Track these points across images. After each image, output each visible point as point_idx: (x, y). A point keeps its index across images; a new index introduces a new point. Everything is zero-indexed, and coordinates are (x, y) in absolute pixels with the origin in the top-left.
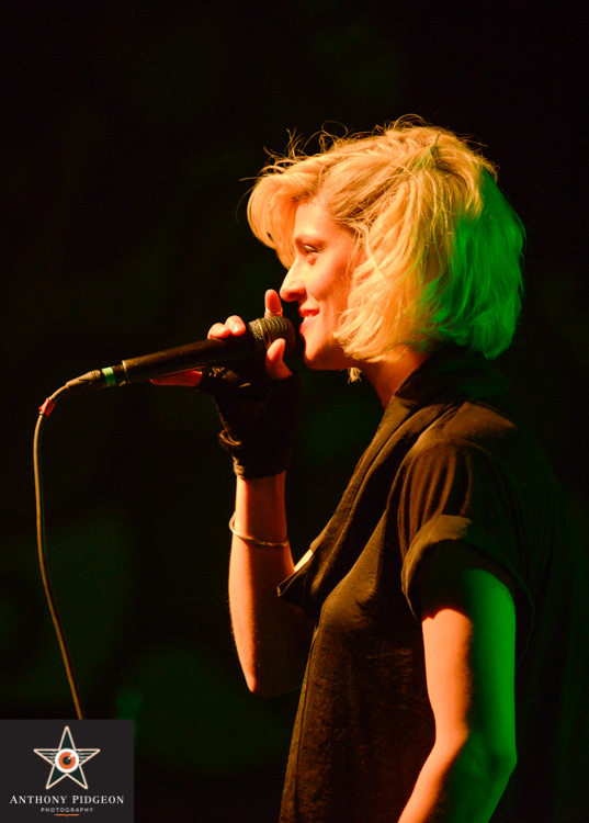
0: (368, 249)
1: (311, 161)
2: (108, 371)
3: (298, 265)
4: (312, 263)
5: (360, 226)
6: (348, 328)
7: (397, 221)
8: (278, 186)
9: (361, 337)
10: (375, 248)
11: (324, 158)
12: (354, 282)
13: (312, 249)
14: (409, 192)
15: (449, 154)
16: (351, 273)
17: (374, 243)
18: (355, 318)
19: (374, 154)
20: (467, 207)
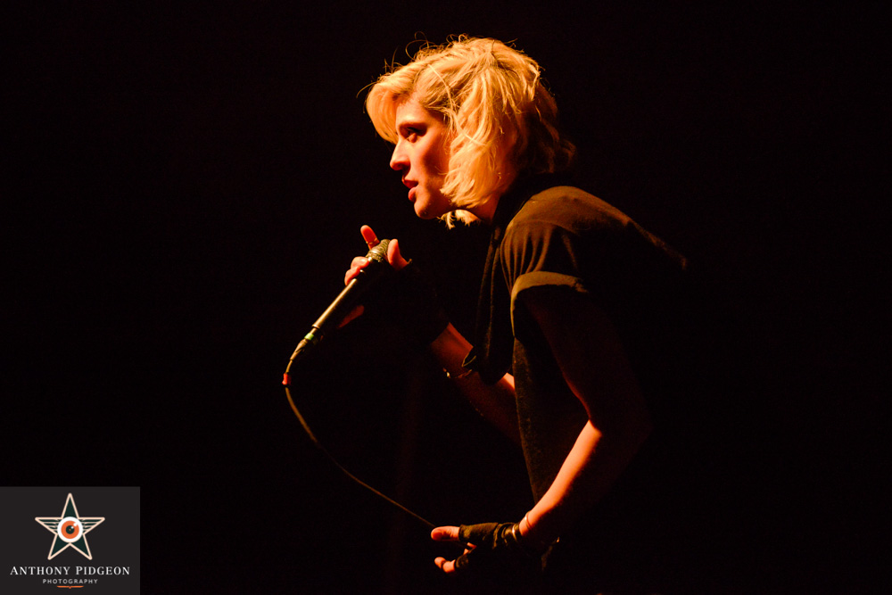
0: (458, 127)
1: (405, 69)
3: (402, 143)
4: (414, 140)
5: (449, 112)
6: (450, 186)
7: (477, 106)
8: (384, 90)
9: (463, 189)
10: (463, 127)
11: (413, 66)
12: (451, 152)
13: (412, 131)
14: (481, 84)
15: (502, 56)
16: (448, 144)
17: (462, 123)
18: (454, 178)
19: (450, 59)
20: (524, 92)
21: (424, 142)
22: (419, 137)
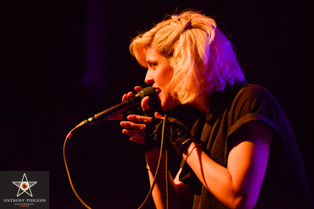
2: (90, 119)
4: (154, 69)
13: (153, 65)
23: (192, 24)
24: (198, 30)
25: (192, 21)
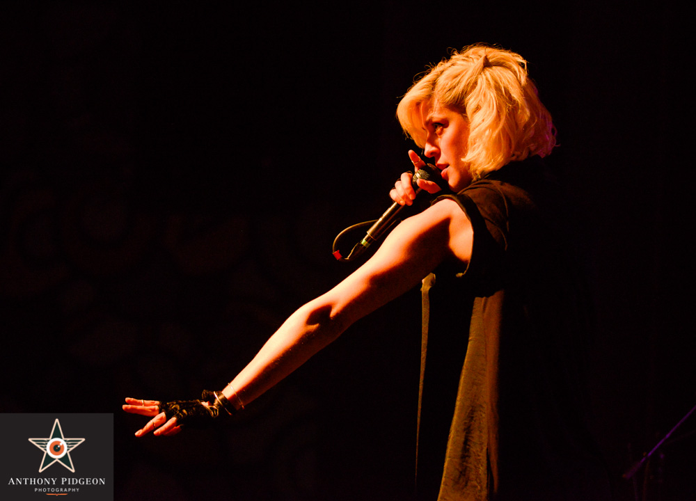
21: (449, 132)
22: (445, 129)
23: (490, 61)
24: (499, 68)
25: (488, 57)
